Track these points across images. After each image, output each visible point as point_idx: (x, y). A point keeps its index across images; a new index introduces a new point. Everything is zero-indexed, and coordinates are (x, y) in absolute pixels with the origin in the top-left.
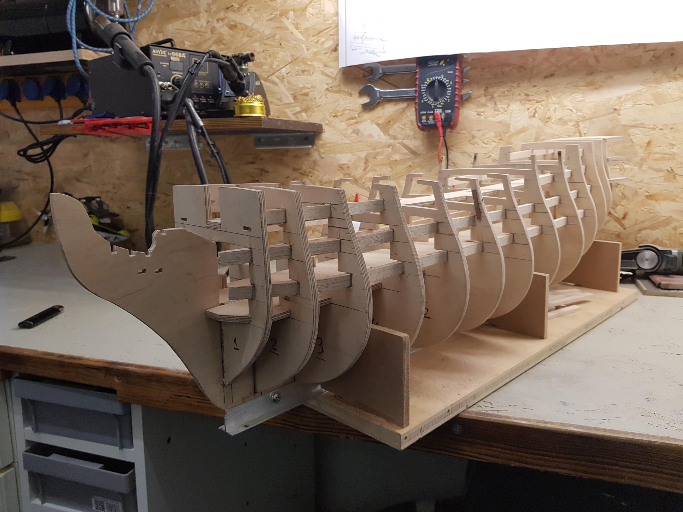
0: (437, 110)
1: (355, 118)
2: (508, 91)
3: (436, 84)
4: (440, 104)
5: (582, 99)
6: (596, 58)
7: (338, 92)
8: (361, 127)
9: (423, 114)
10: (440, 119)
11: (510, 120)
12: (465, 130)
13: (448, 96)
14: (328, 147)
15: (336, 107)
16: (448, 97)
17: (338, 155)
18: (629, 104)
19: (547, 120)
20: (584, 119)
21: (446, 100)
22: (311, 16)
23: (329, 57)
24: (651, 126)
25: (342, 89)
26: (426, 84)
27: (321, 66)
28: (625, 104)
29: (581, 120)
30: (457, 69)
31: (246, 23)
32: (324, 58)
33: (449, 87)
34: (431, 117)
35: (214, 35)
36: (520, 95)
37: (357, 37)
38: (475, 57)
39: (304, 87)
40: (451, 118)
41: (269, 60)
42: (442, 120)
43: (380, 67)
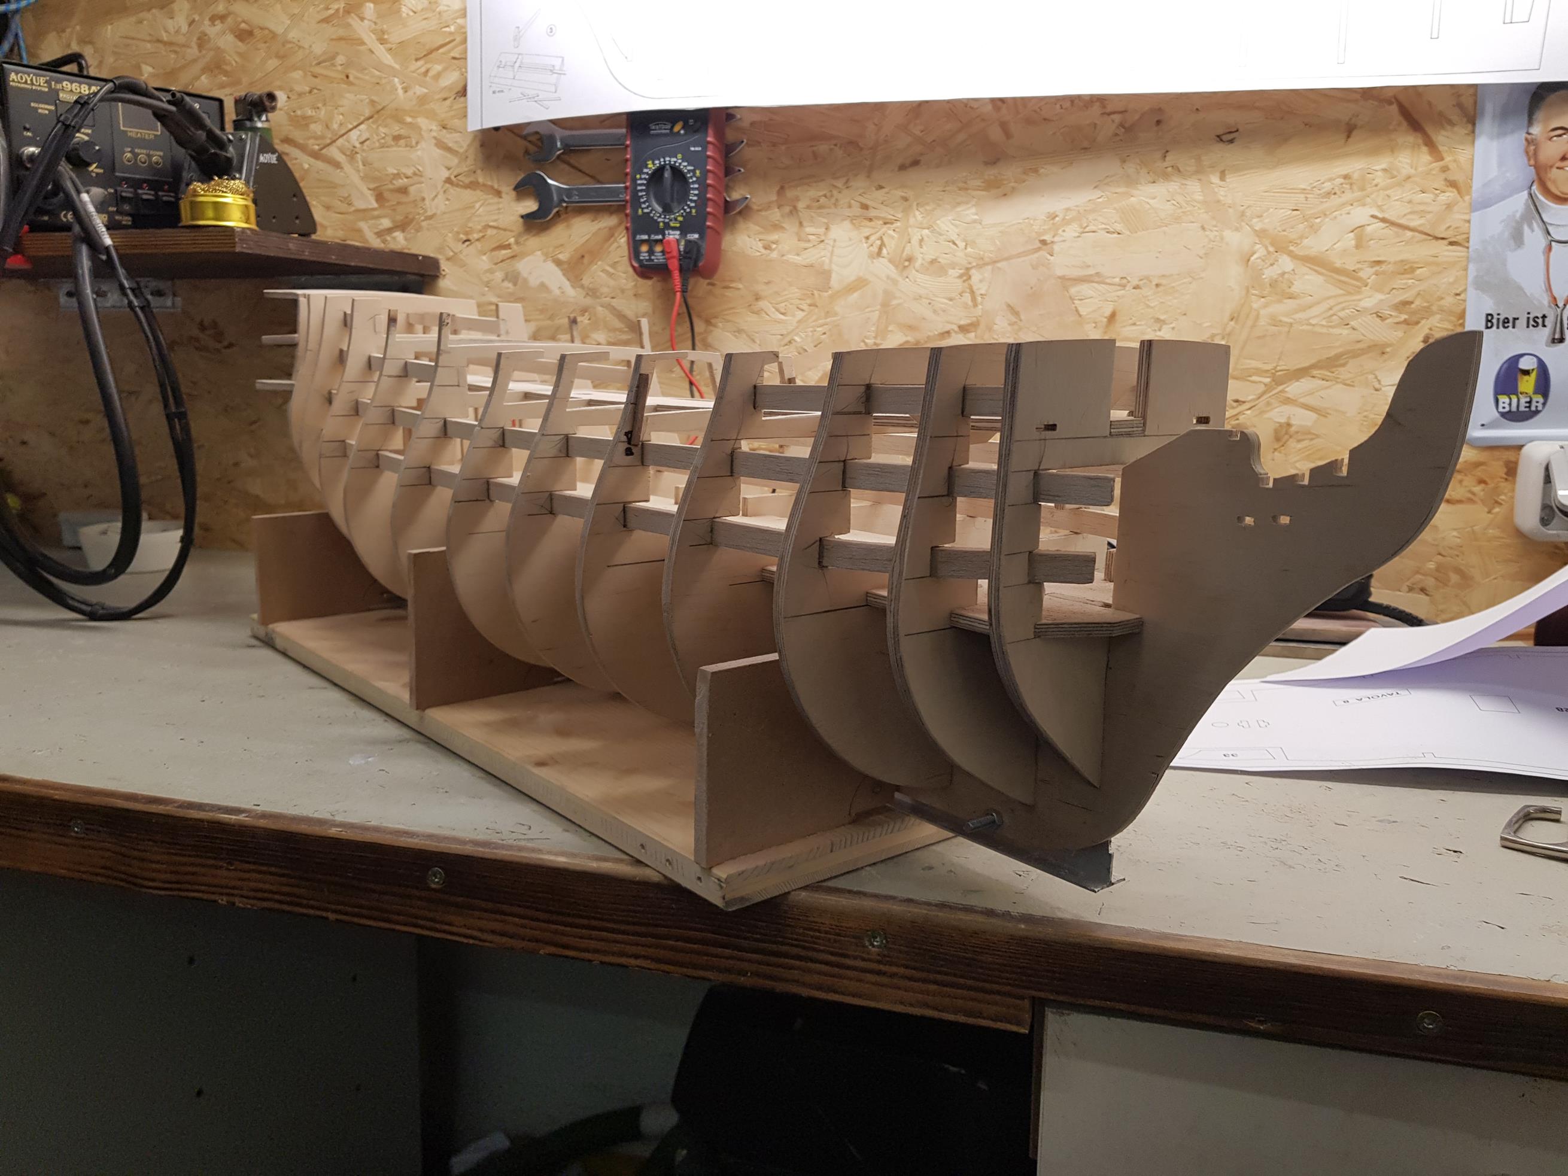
0: (671, 232)
1: (508, 247)
2: (825, 196)
3: (667, 174)
4: (676, 219)
5: (976, 217)
6: (1004, 126)
7: (473, 185)
8: (523, 266)
9: (643, 241)
10: (675, 253)
11: (831, 261)
12: (740, 280)
13: (691, 201)
15: (469, 219)
16: (693, 205)
18: (1071, 231)
19: (907, 263)
20: (981, 262)
21: (688, 210)
22: (412, 14)
23: (451, 107)
24: (1117, 280)
25: (481, 180)
26: (647, 173)
27: (434, 128)
28: (1064, 231)
29: (974, 264)
30: (709, 143)
31: (272, 27)
32: (442, 109)
33: (693, 183)
34: (658, 248)
35: (204, 52)
36: (850, 206)
37: (503, 63)
38: (757, 118)
39: (398, 174)
40: (699, 251)
41: (323, 112)
42: (680, 255)
43: (559, 133)
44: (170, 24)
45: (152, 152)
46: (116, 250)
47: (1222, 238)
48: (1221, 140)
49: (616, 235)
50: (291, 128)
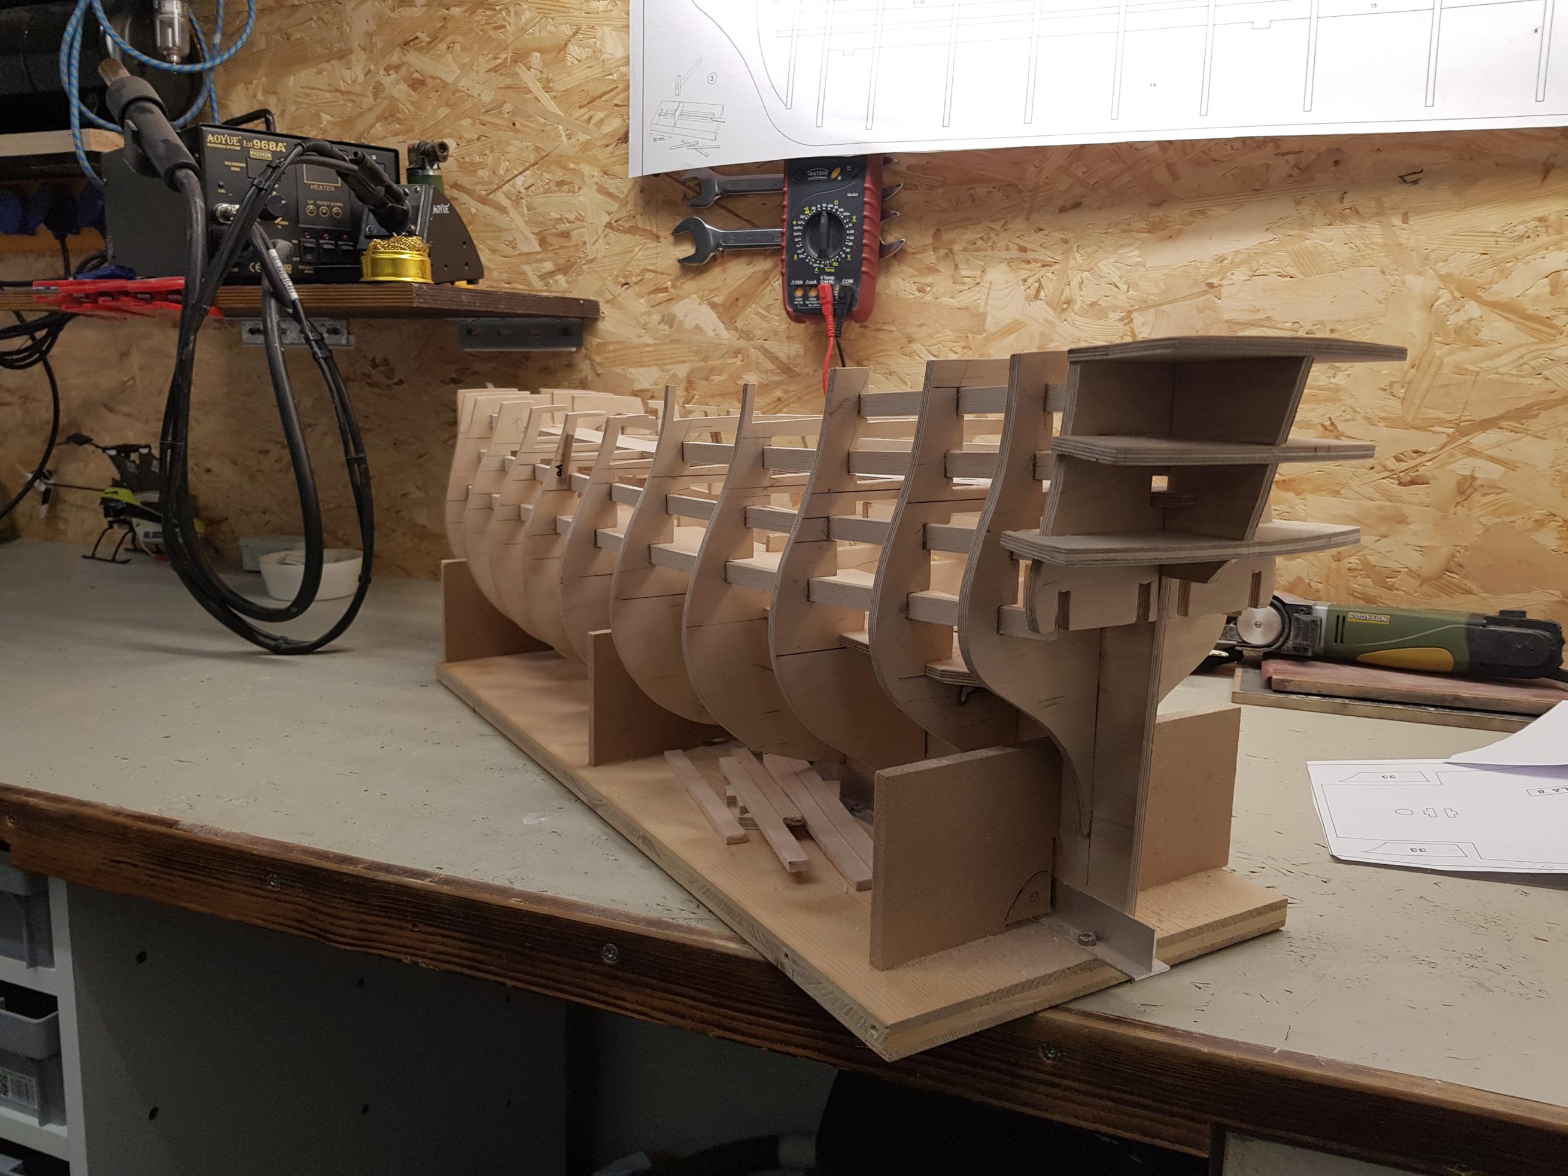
0: (826, 277)
1: (665, 290)
2: (982, 238)
3: (824, 220)
4: (831, 265)
5: (1140, 259)
6: (1170, 167)
7: (632, 230)
8: (679, 309)
9: (798, 286)
10: (830, 299)
11: (986, 304)
12: (893, 322)
13: (847, 246)
14: (610, 352)
15: (628, 263)
16: (848, 250)
17: (632, 370)
18: (1240, 275)
19: (1065, 306)
20: (1144, 305)
21: (844, 256)
22: (576, 62)
23: (612, 153)
24: (1289, 325)
25: (640, 225)
26: (804, 219)
27: (596, 174)
28: (1232, 274)
29: (1137, 307)
30: (866, 188)
31: (443, 76)
32: (603, 155)
33: (850, 228)
34: (813, 293)
35: (379, 100)
36: (1007, 249)
37: (664, 111)
38: (914, 161)
39: (561, 219)
40: (853, 296)
41: (490, 160)
42: (834, 300)
43: (717, 178)
44: (348, 75)
45: (332, 204)
46: (302, 303)
47: (1404, 283)
48: (1404, 181)
49: (770, 278)
50: (461, 174)
